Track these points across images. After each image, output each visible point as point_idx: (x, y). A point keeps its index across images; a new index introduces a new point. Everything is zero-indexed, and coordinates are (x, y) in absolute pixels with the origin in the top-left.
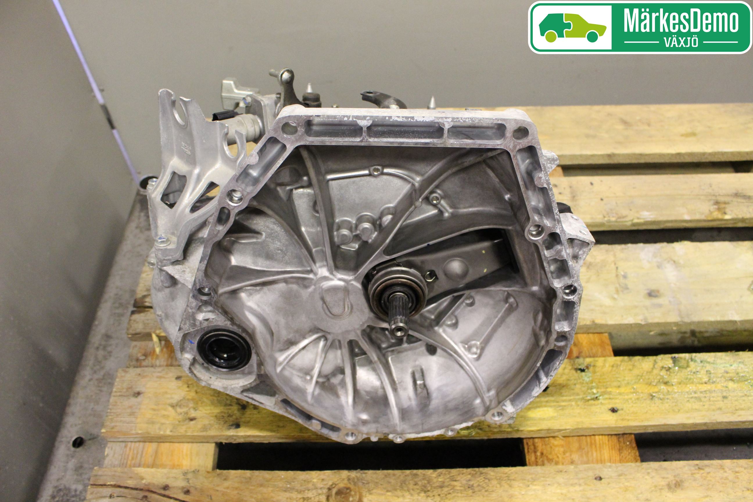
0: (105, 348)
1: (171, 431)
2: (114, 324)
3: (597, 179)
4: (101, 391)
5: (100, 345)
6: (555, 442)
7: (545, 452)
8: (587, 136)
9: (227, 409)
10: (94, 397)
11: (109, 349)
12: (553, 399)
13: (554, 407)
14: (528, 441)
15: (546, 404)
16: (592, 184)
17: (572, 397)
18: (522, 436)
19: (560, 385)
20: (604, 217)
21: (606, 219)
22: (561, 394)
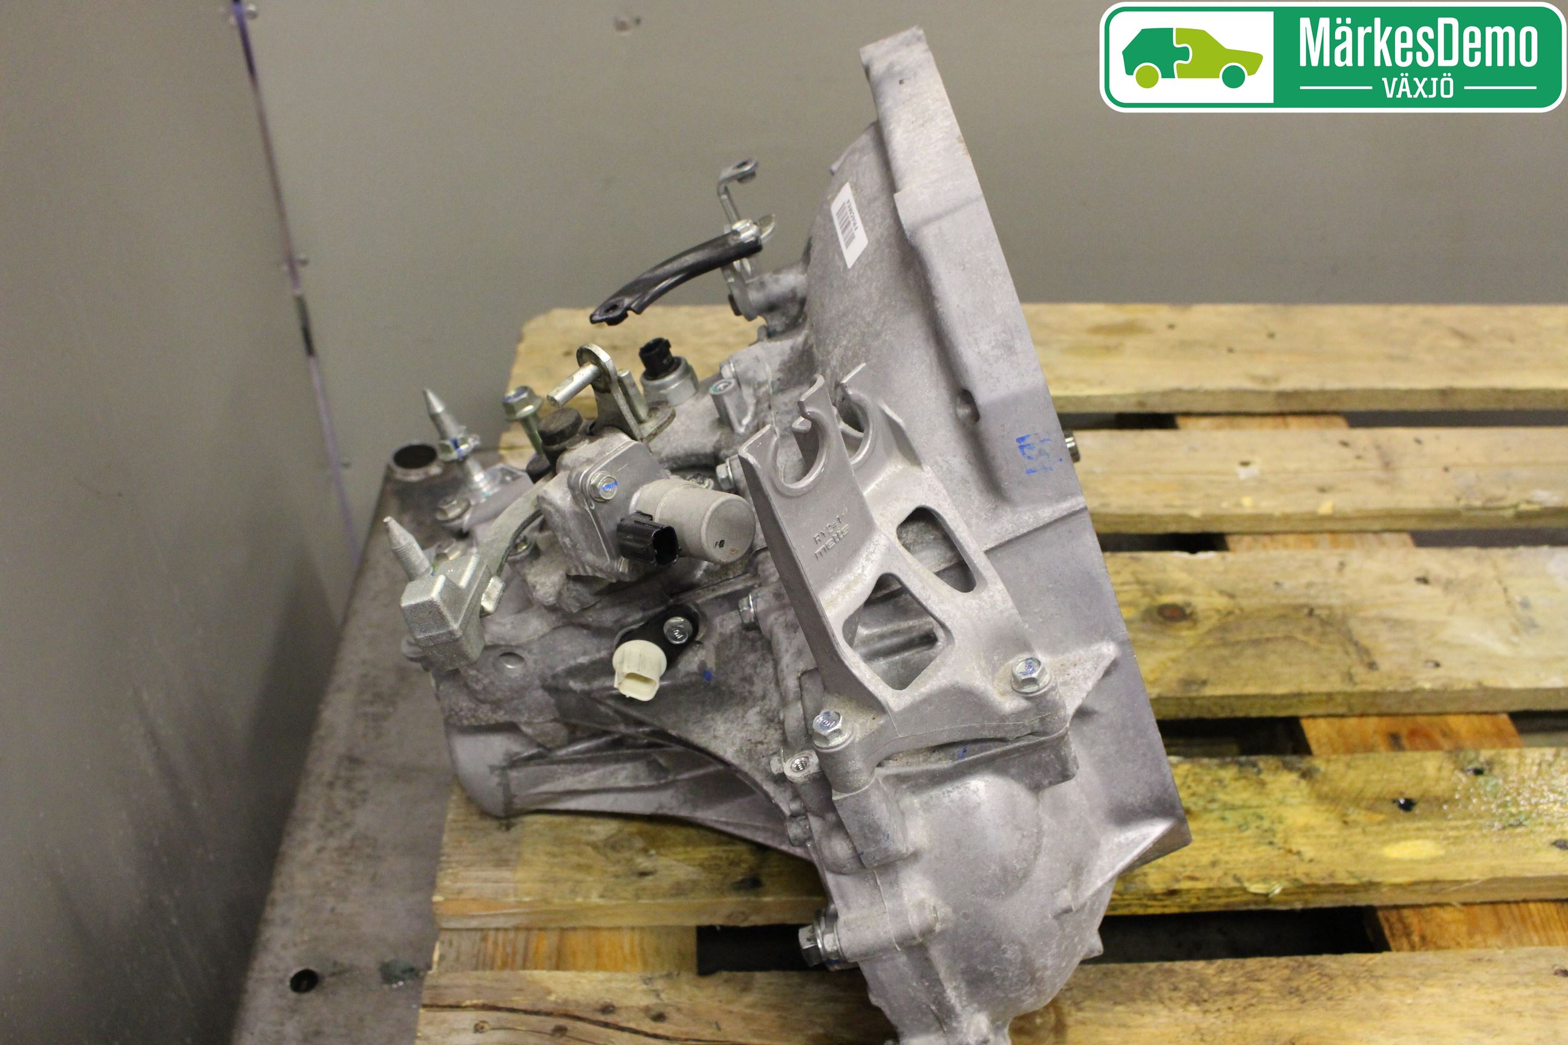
0: (348, 784)
1: (602, 896)
2: (365, 735)
3: (1426, 434)
4: (349, 872)
5: (337, 777)
6: (1446, 915)
7: (1428, 933)
8: (1391, 358)
9: (724, 851)
10: (333, 885)
11: (360, 786)
12: (1428, 824)
13: (1435, 839)
14: (1387, 913)
15: (1420, 833)
16: (1418, 441)
17: (1468, 822)
18: (1376, 903)
19: (1437, 798)
20: (1458, 499)
21: (1462, 503)
22: (1444, 816)
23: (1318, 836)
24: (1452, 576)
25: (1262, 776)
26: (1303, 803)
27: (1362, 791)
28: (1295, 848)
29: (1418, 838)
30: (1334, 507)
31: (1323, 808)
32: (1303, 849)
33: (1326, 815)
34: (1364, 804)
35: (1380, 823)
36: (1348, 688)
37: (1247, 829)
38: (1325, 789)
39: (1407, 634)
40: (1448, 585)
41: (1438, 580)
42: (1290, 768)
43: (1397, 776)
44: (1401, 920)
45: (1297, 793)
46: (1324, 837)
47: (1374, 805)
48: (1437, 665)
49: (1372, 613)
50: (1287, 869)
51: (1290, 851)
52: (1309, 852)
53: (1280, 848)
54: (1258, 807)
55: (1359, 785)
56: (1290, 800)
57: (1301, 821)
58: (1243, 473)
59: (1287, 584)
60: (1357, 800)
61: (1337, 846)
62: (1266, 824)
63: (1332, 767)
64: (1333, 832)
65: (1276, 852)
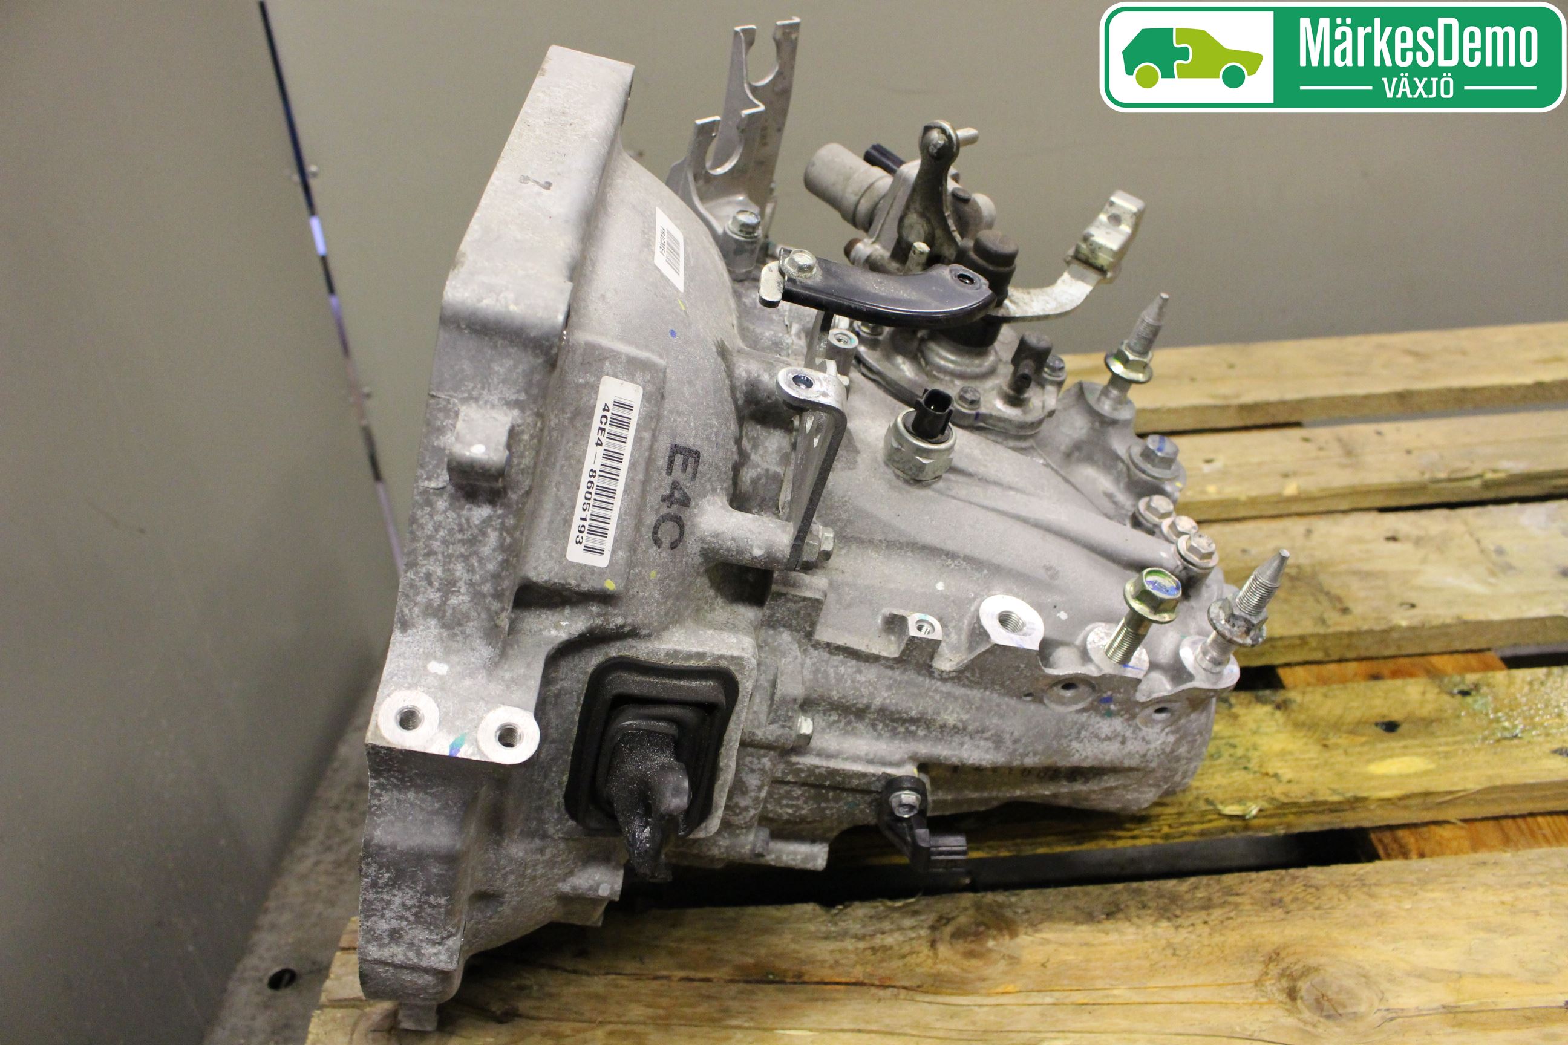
0: (351, 807)
3: (1387, 427)
4: (340, 881)
5: (343, 801)
6: (1444, 830)
7: (1427, 851)
8: (1348, 374)
10: (325, 893)
12: (1416, 742)
13: (1424, 754)
14: (1380, 835)
15: (1405, 751)
16: (1379, 433)
17: (1459, 738)
18: (1366, 824)
19: (1423, 719)
20: (1423, 473)
21: (1427, 476)
22: (1432, 734)
23: (1296, 759)
24: (1422, 533)
25: (1235, 710)
26: (1278, 731)
27: (1341, 717)
28: (1271, 771)
29: (1405, 755)
30: (1298, 487)
31: (1301, 734)
32: (1280, 772)
33: (1305, 740)
34: (1344, 728)
35: (1363, 744)
36: (1321, 630)
37: (1219, 757)
38: (1302, 717)
39: (1380, 582)
40: (1418, 542)
41: (1407, 538)
42: (1263, 701)
43: (1378, 702)
44: (1396, 840)
45: (1273, 723)
46: (1303, 760)
47: (1355, 729)
48: (1413, 606)
49: (1342, 567)
50: (1264, 791)
51: (1267, 774)
52: (1287, 773)
53: (1255, 772)
54: (1230, 737)
55: (1338, 711)
56: (1263, 729)
57: (1277, 747)
58: (1207, 468)
59: (1254, 551)
60: (1337, 726)
61: (1316, 767)
62: (1240, 752)
63: (1308, 698)
64: (1312, 755)
65: (1251, 776)
